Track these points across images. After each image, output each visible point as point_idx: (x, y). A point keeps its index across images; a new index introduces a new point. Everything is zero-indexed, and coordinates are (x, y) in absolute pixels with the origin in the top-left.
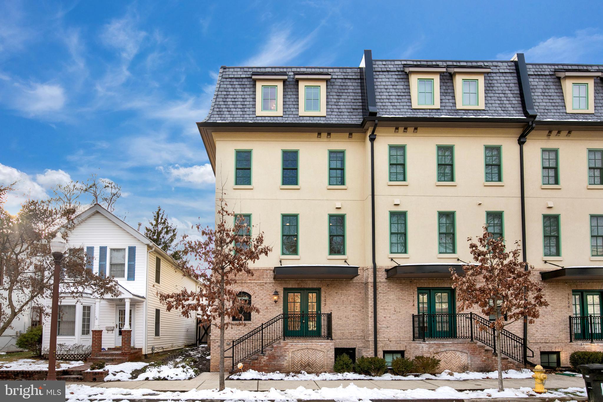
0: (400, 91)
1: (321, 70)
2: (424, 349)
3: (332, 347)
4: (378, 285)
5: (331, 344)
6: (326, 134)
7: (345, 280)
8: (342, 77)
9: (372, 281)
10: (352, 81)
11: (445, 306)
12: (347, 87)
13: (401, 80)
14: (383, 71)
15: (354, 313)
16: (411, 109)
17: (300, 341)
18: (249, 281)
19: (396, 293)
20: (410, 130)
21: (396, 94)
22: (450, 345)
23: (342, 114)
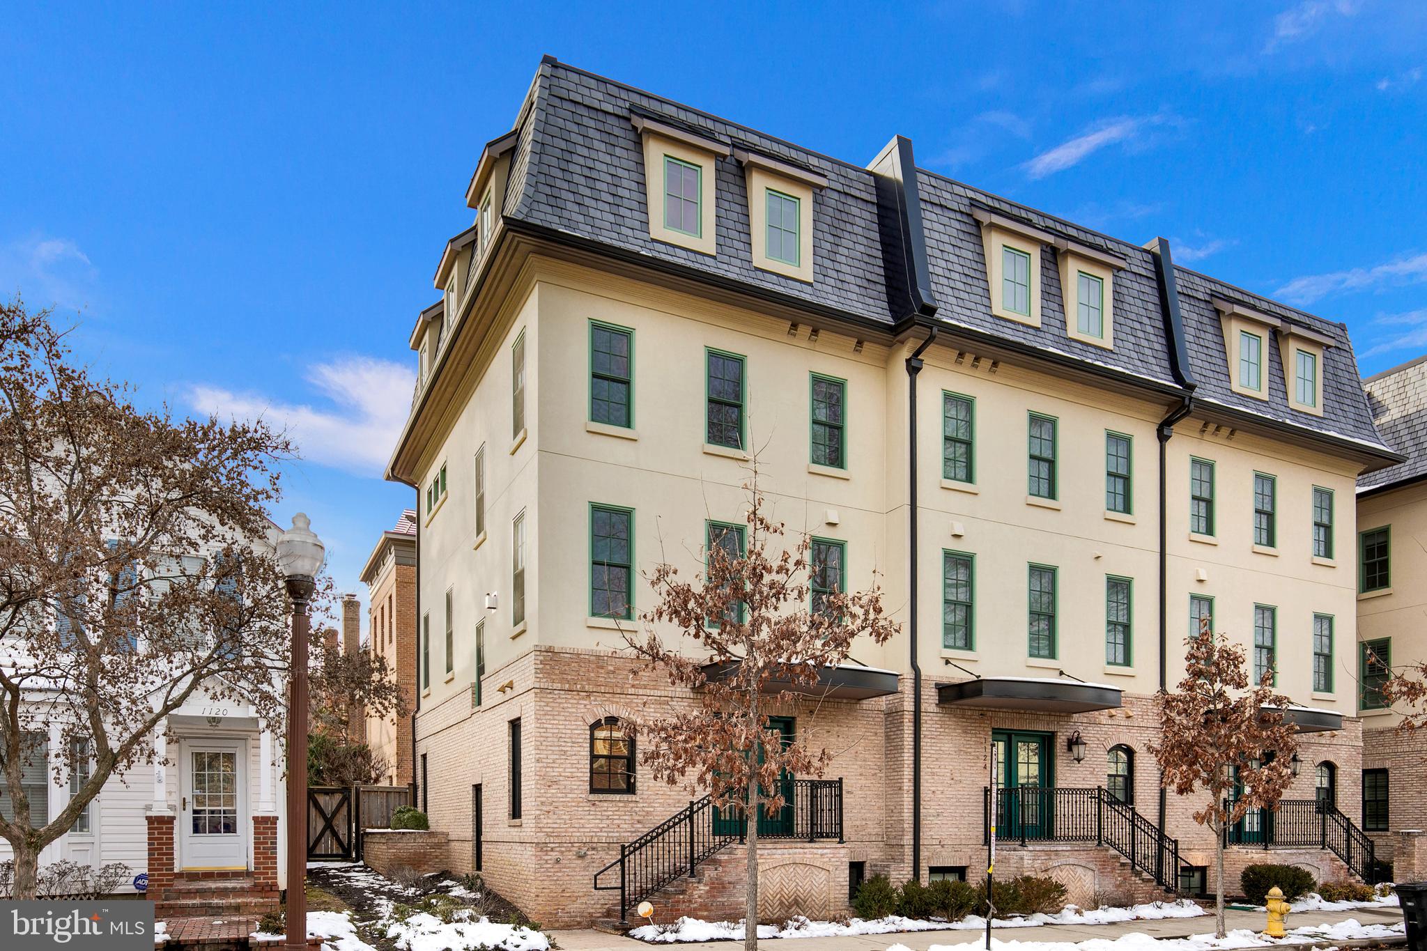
0: (968, 263)
1: (794, 154)
2: (1026, 862)
3: (844, 859)
4: (924, 717)
5: (843, 851)
6: (809, 330)
7: (845, 701)
8: (840, 188)
9: (912, 709)
10: (861, 204)
11: (1034, 770)
12: (851, 219)
13: (967, 237)
14: (932, 203)
15: (863, 782)
16: (991, 316)
17: (778, 846)
18: (631, 691)
19: (954, 738)
20: (986, 363)
21: (960, 269)
22: (1067, 853)
23: (846, 286)
